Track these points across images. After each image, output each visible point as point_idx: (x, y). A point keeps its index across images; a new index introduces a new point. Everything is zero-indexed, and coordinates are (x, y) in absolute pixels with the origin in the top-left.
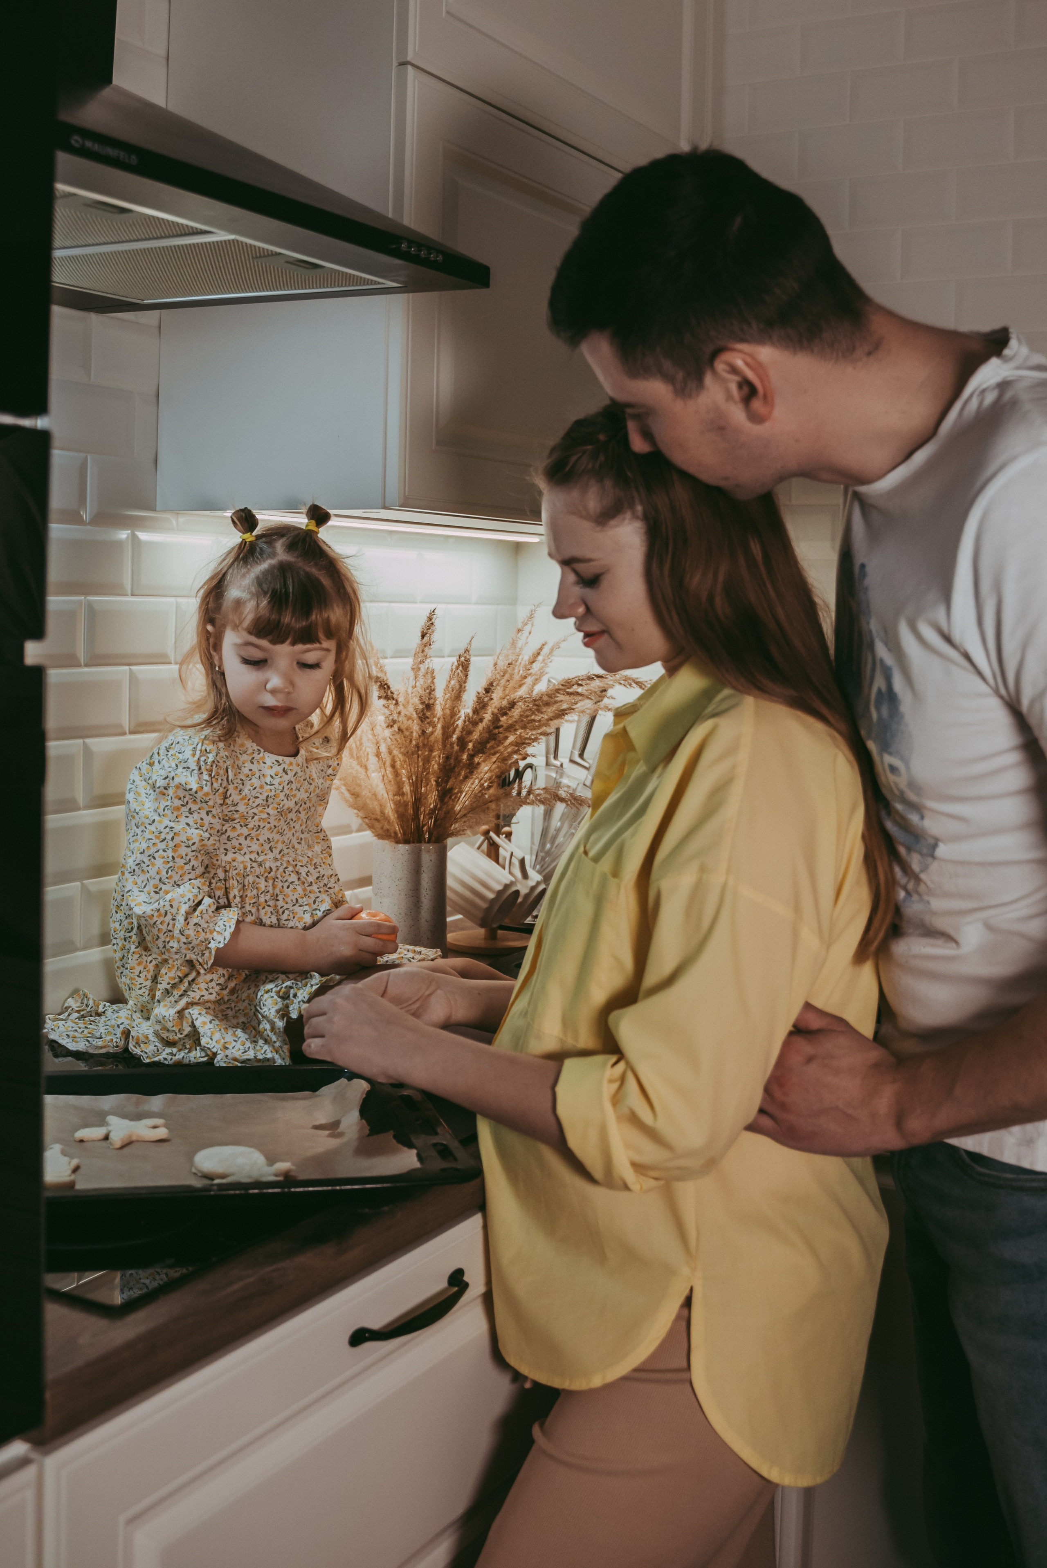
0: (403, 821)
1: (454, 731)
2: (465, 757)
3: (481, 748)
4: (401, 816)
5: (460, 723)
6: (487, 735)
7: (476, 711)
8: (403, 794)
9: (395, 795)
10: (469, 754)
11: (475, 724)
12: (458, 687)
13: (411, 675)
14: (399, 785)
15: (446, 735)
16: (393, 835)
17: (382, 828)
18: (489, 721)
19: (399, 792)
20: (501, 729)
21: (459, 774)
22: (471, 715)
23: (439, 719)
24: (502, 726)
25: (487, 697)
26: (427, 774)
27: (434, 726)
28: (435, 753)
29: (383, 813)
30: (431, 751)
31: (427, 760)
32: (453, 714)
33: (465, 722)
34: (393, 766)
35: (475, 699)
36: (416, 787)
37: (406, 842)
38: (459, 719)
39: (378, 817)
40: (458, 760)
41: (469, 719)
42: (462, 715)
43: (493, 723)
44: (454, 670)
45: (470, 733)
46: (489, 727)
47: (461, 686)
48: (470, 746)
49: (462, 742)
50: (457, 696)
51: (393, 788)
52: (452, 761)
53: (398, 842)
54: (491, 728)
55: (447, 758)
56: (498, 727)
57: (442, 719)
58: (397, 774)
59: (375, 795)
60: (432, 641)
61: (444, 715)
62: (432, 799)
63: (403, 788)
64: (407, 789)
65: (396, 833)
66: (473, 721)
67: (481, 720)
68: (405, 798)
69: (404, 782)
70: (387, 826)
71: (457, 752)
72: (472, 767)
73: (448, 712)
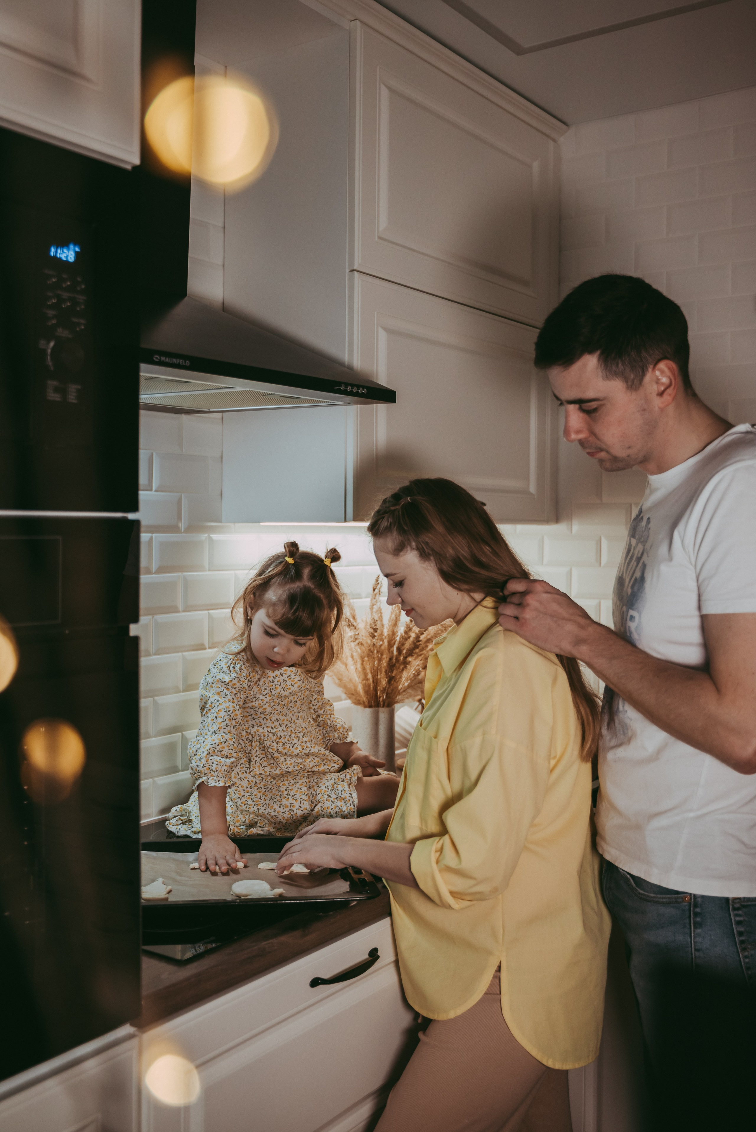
0: (368, 695)
1: (395, 643)
2: (402, 658)
3: (411, 653)
4: (367, 692)
5: (398, 639)
6: (413, 646)
7: (406, 632)
8: (367, 680)
9: (363, 680)
10: (404, 657)
11: (406, 639)
12: (395, 618)
13: (369, 611)
14: (366, 674)
15: (390, 645)
16: (362, 703)
17: (355, 699)
18: (414, 638)
19: (366, 679)
20: (421, 643)
21: (399, 668)
22: (403, 634)
23: (385, 637)
24: (421, 641)
25: (411, 624)
26: (380, 668)
27: (383, 641)
28: (385, 656)
29: (356, 691)
30: (382, 655)
31: (380, 660)
32: (394, 634)
33: (400, 638)
34: (362, 664)
35: (405, 626)
36: (375, 676)
37: (370, 706)
38: (397, 636)
39: (353, 693)
40: (397, 660)
41: (402, 636)
42: (399, 634)
43: (416, 639)
44: (393, 609)
45: (403, 644)
46: (413, 641)
47: (396, 618)
48: (404, 651)
49: (399, 650)
50: (395, 624)
51: (362, 676)
52: (394, 659)
53: (365, 707)
54: (415, 642)
55: (391, 659)
56: (419, 641)
57: (387, 637)
58: (364, 669)
59: (351, 680)
60: (381, 592)
61: (388, 635)
62: (384, 682)
63: (367, 676)
64: (370, 676)
65: (364, 702)
66: (405, 638)
67: (409, 637)
68: (369, 682)
69: (367, 674)
70: (358, 698)
71: (396, 656)
72: (406, 663)
73: (391, 633)
